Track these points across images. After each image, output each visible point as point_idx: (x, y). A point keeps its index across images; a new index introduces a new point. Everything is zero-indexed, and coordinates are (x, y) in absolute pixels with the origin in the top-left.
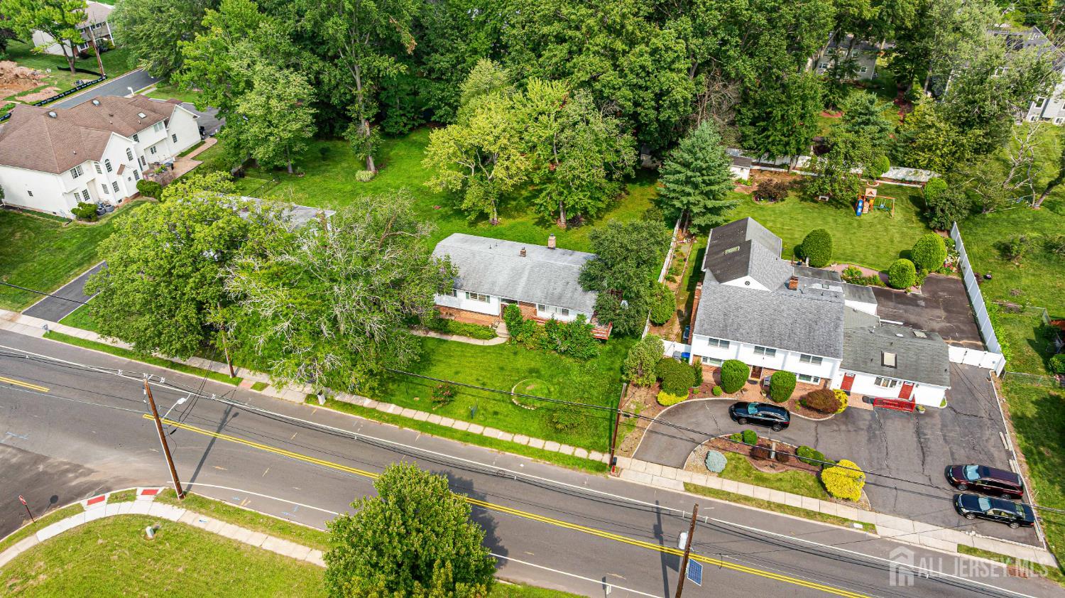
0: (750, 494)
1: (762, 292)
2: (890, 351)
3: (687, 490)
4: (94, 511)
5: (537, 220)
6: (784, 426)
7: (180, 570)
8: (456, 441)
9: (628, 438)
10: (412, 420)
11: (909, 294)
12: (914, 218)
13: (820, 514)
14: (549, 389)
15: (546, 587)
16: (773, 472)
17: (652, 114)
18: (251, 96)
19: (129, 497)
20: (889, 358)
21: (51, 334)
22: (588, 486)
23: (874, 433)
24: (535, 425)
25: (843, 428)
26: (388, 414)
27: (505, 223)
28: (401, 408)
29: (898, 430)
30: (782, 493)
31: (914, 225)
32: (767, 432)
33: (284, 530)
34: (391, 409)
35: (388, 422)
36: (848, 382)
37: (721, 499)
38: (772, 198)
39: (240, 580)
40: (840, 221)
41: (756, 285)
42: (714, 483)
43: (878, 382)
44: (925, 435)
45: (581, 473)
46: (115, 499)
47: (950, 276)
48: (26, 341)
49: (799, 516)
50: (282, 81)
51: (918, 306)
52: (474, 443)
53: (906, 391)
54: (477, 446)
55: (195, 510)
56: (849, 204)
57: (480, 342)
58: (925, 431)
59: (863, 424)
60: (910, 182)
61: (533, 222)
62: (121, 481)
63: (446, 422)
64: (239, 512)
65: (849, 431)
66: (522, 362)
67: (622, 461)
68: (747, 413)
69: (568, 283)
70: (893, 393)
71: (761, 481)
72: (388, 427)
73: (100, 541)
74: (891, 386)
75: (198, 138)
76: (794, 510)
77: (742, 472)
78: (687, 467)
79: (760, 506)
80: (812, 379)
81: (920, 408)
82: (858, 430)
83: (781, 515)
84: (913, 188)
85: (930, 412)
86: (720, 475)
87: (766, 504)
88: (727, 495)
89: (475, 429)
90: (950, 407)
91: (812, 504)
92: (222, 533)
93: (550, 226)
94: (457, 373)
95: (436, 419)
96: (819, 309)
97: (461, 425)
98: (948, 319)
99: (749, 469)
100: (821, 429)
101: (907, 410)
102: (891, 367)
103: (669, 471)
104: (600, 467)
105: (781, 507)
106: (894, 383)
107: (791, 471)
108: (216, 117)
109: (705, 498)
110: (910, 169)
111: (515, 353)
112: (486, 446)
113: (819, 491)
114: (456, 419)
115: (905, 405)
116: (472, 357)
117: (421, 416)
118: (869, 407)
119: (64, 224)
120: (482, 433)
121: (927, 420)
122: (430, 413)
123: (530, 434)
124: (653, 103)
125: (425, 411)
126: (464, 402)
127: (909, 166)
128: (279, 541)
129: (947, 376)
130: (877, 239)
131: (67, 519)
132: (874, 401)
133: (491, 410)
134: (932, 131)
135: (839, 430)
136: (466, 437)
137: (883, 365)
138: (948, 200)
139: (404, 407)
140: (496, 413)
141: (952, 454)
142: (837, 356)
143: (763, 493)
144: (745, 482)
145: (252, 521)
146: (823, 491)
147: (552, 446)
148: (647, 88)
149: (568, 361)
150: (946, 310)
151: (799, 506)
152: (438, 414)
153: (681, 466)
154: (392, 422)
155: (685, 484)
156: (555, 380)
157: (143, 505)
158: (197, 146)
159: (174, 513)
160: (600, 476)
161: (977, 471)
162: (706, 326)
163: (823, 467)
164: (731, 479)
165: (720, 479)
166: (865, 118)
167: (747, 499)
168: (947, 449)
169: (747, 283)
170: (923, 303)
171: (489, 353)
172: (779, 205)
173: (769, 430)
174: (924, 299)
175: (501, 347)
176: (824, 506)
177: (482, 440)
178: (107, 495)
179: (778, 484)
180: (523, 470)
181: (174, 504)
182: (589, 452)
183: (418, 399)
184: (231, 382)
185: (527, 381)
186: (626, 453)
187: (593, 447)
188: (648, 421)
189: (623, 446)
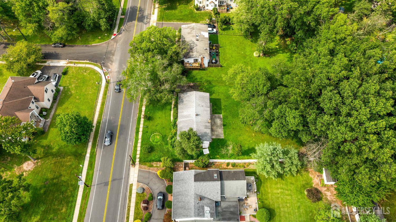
0: (132, 201)
3: (130, 185)
7: (90, 93)
8: (136, 127)
9: (146, 168)
10: (141, 114)
14: (158, 142)
15: (96, 159)
16: (142, 207)
24: (145, 142)
26: (142, 109)
30: (134, 210)
33: (103, 104)
42: (134, 192)
54: (135, 132)
55: (105, 87)
63: (142, 122)
64: (106, 94)
66: (167, 132)
67: (137, 167)
71: (137, 204)
72: (137, 111)
73: (95, 77)
76: (128, 214)
77: (139, 198)
78: (138, 183)
79: (128, 204)
83: (126, 210)
87: (129, 206)
88: (130, 195)
89: (141, 129)
91: (131, 218)
92: (100, 95)
94: (159, 118)
95: (142, 119)
96: (191, 209)
97: (141, 126)
99: (140, 200)
100: (161, 220)
103: (136, 179)
105: (129, 210)
107: (143, 212)
109: (129, 190)
111: (170, 129)
112: (136, 134)
114: (143, 124)
116: (166, 119)
117: (143, 116)
120: (140, 131)
122: (144, 118)
123: (141, 142)
126: (149, 123)
131: (99, 68)
136: (138, 128)
139: (145, 111)
140: (147, 132)
143: (133, 205)
144: (136, 199)
145: (104, 98)
147: (139, 149)
151: (130, 215)
152: (144, 120)
153: (138, 181)
154: (139, 111)
155: (132, 184)
162: (177, 175)
164: (136, 196)
165: (136, 193)
167: (130, 201)
177: (137, 132)
178: (106, 71)
179: (137, 208)
180: (129, 145)
181: (106, 83)
185: (160, 135)
186: (140, 167)
187: (140, 158)
188: (153, 170)
189: (142, 165)
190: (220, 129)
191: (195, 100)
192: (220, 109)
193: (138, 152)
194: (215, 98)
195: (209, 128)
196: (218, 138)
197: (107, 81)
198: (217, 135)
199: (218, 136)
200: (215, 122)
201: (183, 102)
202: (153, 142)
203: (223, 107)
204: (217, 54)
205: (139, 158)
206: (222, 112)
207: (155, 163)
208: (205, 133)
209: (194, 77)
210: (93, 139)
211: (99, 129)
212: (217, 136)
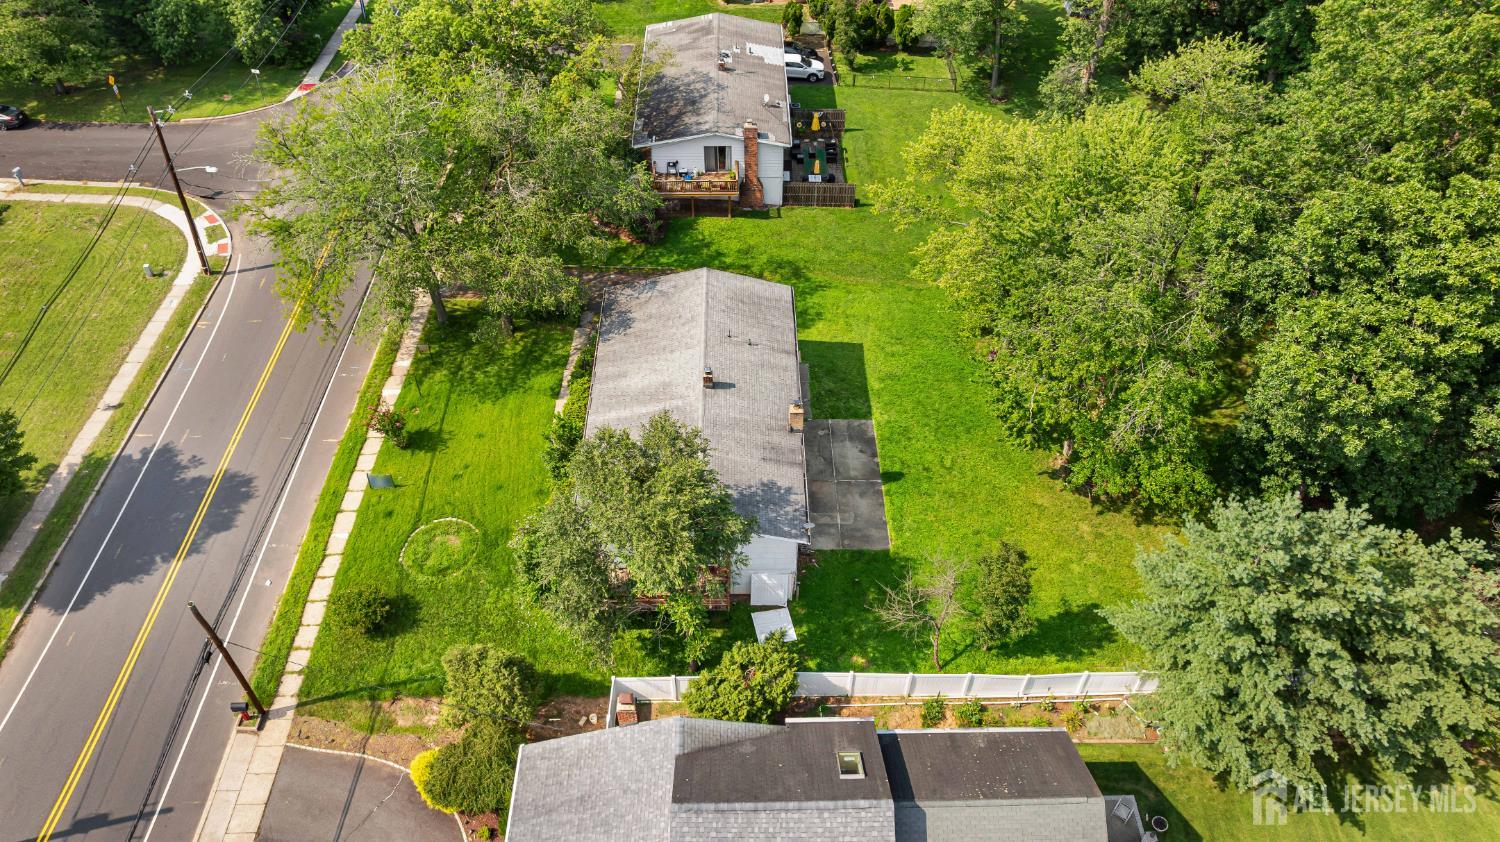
33: (150, 372)
52: (319, 508)
54: (312, 516)
63: (367, 461)
64: (185, 324)
72: (351, 401)
89: (353, 500)
92: (150, 325)
94: (480, 436)
97: (360, 480)
114: (374, 470)
120: (343, 512)
123: (342, 574)
126: (413, 465)
128: (134, 374)
133: (396, 507)
136: (331, 495)
140: (390, 514)
145: (167, 343)
147: (315, 612)
152: (383, 447)
153: (262, 835)
162: (541, 768)
177: (327, 516)
185: (469, 530)
186: (296, 734)
187: (311, 674)
188: (385, 755)
189: (315, 721)
190: (862, 495)
191: (702, 309)
192: (863, 391)
193: (307, 636)
194: (827, 340)
195: (793, 464)
196: (857, 546)
197: (211, 263)
198: (846, 533)
199: (852, 537)
200: (829, 461)
201: (625, 323)
202: (413, 573)
203: (873, 384)
204: (828, 154)
205: (300, 673)
206: (874, 410)
207: (411, 702)
208: (769, 487)
209: (708, 245)
210: (25, 556)
211: (83, 495)
212: (843, 536)
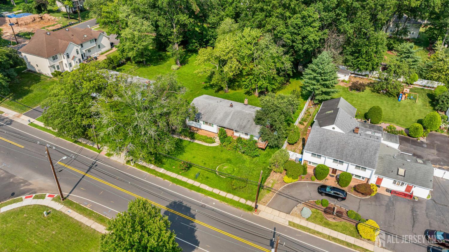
0: (320, 231)
1: (340, 133)
2: (402, 168)
3: (290, 225)
4: (27, 201)
5: (246, 92)
6: (343, 199)
7: (54, 233)
8: (187, 189)
9: (267, 196)
10: (169, 176)
11: (419, 140)
12: (428, 104)
13: (354, 245)
14: (233, 169)
16: (334, 221)
17: (300, 46)
18: (127, 29)
19: (42, 197)
20: (402, 171)
21: (31, 124)
22: (243, 217)
23: (389, 208)
24: (224, 185)
25: (374, 203)
26: (159, 173)
27: (231, 92)
28: (166, 171)
29: (402, 208)
30: (336, 232)
31: (427, 108)
32: (334, 201)
33: (102, 220)
34: (162, 170)
35: (159, 176)
36: (379, 181)
37: (306, 231)
38: (358, 90)
39: (77, 241)
40: (390, 103)
41: (337, 130)
42: (304, 223)
43: (394, 183)
44: (416, 212)
45: (241, 210)
46: (37, 197)
47: (442, 134)
48: (21, 126)
49: (343, 245)
50: (140, 24)
51: (423, 147)
52: (195, 190)
53: (409, 189)
54: (196, 192)
55: (67, 207)
56: (395, 95)
57: (207, 144)
58: (417, 210)
59: (384, 203)
60: (428, 87)
61: (244, 92)
62: (41, 190)
63: (184, 179)
64: (85, 209)
65: (377, 205)
66: (224, 156)
67: (261, 207)
68: (326, 191)
69: (249, 121)
70: (402, 189)
71: (327, 225)
72: (158, 179)
73: (25, 215)
74: (401, 185)
75: (109, 47)
76: (341, 242)
77: (318, 220)
78: (292, 213)
79: (324, 237)
80: (361, 178)
81: (415, 198)
82: (381, 205)
83: (334, 243)
84: (430, 90)
85: (420, 201)
86: (307, 219)
87: (327, 237)
88: (309, 230)
89: (197, 184)
90: (433, 200)
91: (351, 240)
92: (76, 218)
93: (251, 95)
94: (194, 157)
95: (180, 177)
96: (367, 143)
97: (190, 182)
98: (438, 155)
99: (322, 219)
100: (362, 203)
101: (408, 198)
102: (402, 176)
103: (283, 215)
104: (250, 209)
105: (335, 239)
106: (403, 184)
107: (344, 222)
108: (116, 38)
109: (298, 230)
110: (429, 81)
111: (222, 151)
112: (200, 192)
113: (355, 233)
114: (189, 178)
115: (408, 196)
116: (202, 151)
117: (174, 175)
118: (389, 194)
119: (48, 79)
120: (199, 186)
121: (419, 204)
122: (178, 174)
123: (221, 189)
124: (301, 41)
125: (176, 173)
126: (194, 171)
127: (428, 79)
128: (99, 225)
129: (431, 184)
130: (407, 113)
131: (15, 204)
132: (391, 192)
133: (206, 176)
134: (441, 63)
135: (371, 204)
136: (192, 187)
137: (398, 174)
138: (446, 97)
139: (167, 170)
140: (207, 178)
141: (430, 224)
142: (373, 168)
143: (327, 231)
144: (319, 224)
145: (90, 215)
146: (357, 234)
147: (230, 196)
148: (299, 34)
149: (245, 157)
150: (438, 150)
151: (344, 240)
152: (181, 175)
153: (288, 213)
154: (161, 177)
155: (289, 222)
156: (238, 166)
157: (47, 202)
158: (109, 50)
159: (58, 207)
160: (249, 213)
161: (443, 235)
163: (360, 221)
164: (312, 222)
165: (307, 221)
166: (407, 55)
167: (318, 233)
168: (428, 221)
169: (334, 128)
170: (425, 146)
171: (210, 150)
172: (361, 94)
173: (336, 200)
174: (427, 144)
175: (216, 147)
176: (357, 241)
177: (199, 190)
178: (34, 195)
179: (335, 227)
180: (214, 206)
181: (60, 202)
182: (247, 201)
183: (174, 167)
184: (97, 151)
185: (224, 165)
186: (264, 203)
187: (249, 198)
189: (262, 200)
207: (266, 183)
